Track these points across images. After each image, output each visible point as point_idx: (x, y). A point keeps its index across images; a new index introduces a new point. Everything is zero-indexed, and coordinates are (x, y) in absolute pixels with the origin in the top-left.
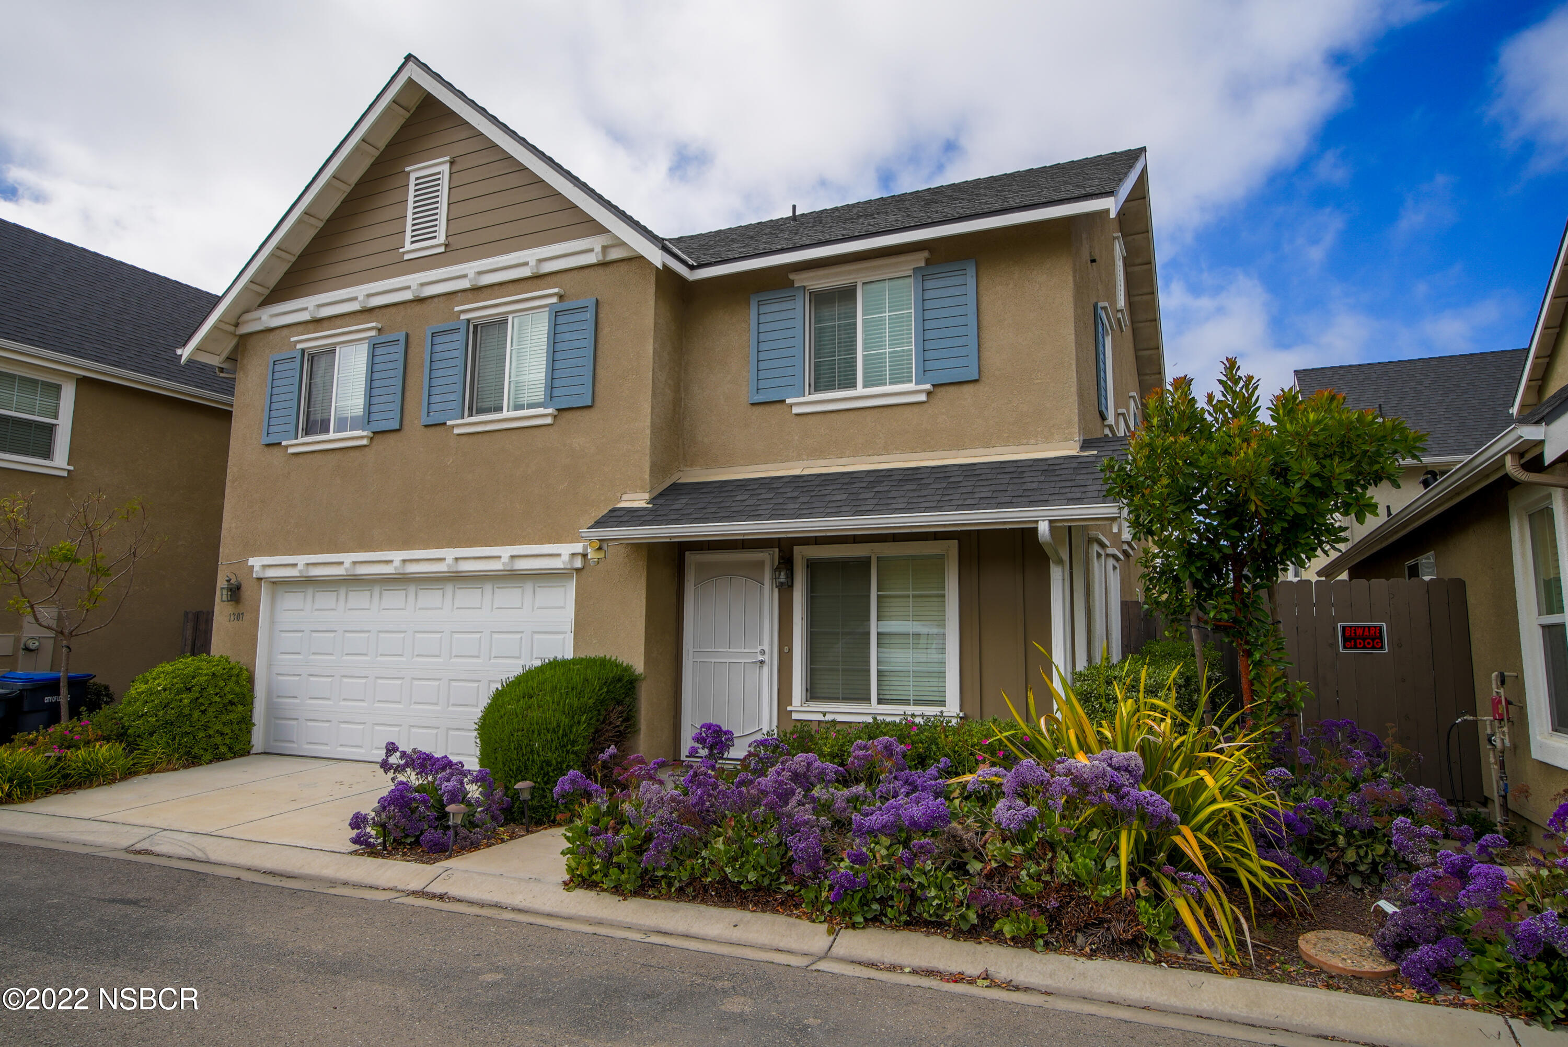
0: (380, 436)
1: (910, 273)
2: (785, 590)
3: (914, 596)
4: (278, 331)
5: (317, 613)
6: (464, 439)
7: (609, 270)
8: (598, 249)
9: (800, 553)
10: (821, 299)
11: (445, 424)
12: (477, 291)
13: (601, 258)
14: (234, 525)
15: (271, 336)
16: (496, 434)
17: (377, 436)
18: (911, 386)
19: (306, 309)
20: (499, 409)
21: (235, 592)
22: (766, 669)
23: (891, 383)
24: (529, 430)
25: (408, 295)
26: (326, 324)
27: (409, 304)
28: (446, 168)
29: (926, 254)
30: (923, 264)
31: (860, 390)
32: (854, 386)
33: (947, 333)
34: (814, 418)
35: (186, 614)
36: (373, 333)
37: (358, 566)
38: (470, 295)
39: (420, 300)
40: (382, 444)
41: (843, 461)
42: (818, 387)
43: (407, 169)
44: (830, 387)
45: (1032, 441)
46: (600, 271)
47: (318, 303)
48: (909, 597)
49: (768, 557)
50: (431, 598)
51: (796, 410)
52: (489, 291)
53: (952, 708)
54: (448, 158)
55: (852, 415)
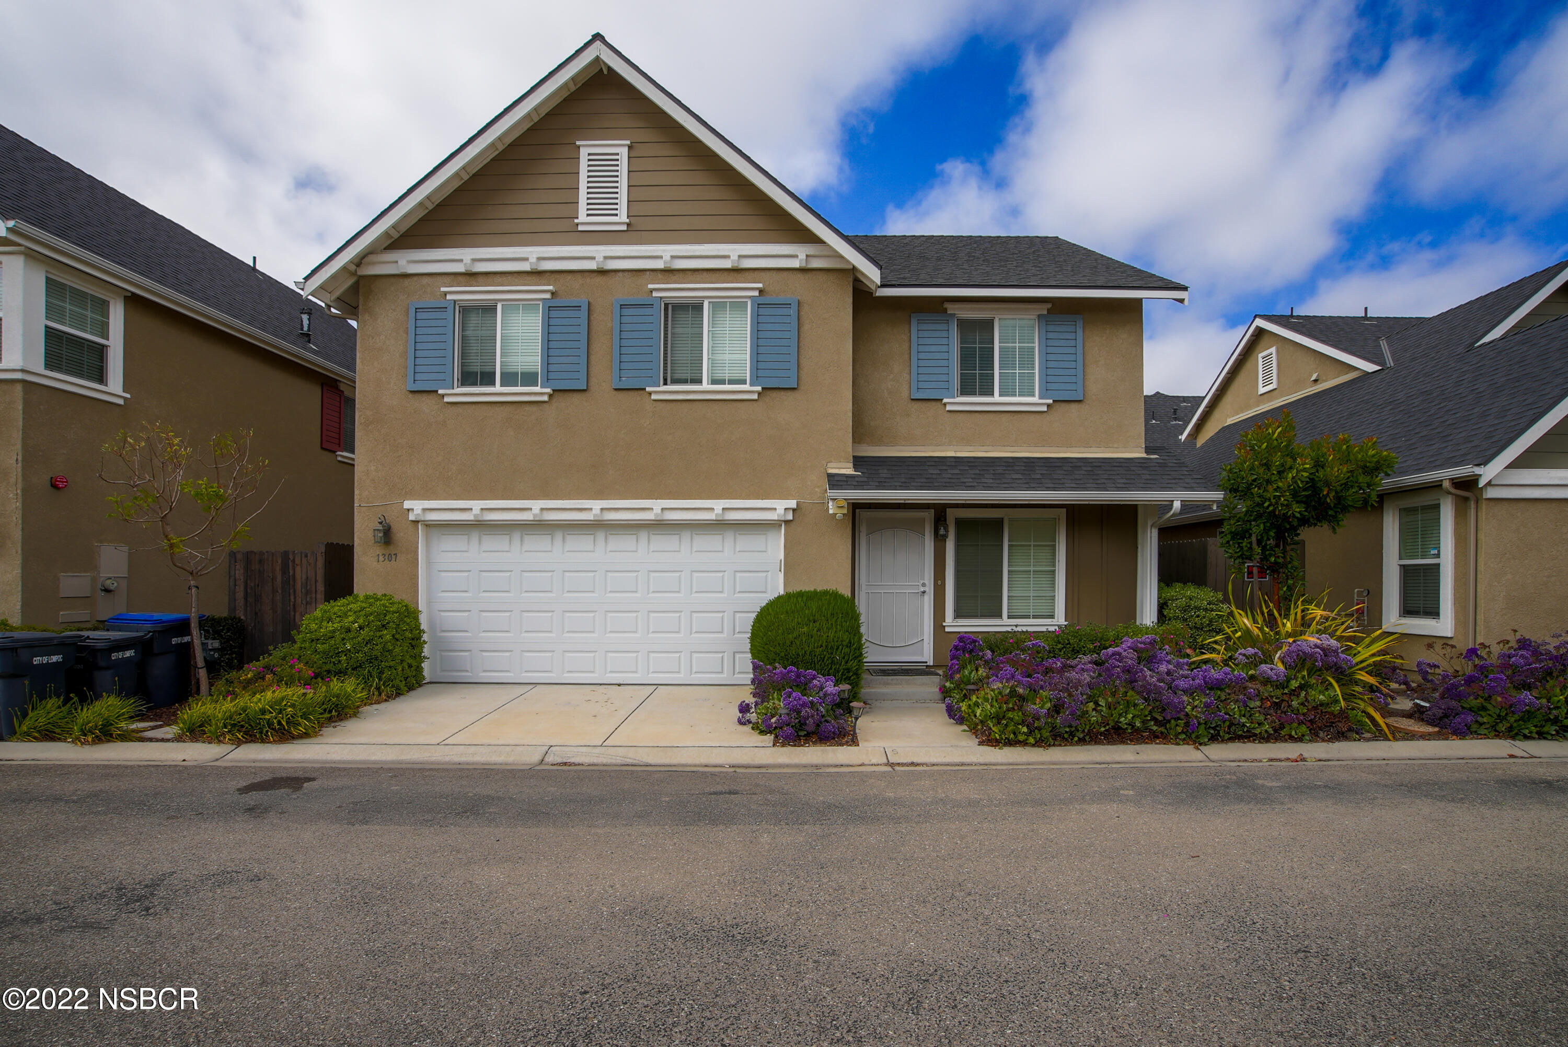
0: (561, 394)
1: (1034, 317)
2: (940, 540)
3: (1034, 546)
4: (415, 278)
5: (484, 554)
6: (661, 405)
7: (809, 275)
8: (802, 256)
9: (951, 514)
10: (966, 326)
11: (645, 389)
12: (668, 273)
13: (804, 265)
14: (373, 468)
15: (407, 282)
16: (697, 403)
17: (556, 393)
18: (1035, 399)
19: (461, 261)
20: (699, 381)
21: (387, 536)
22: (926, 597)
23: (1020, 395)
24: (733, 403)
25: (592, 265)
26: (481, 279)
27: (587, 274)
28: (624, 152)
29: (1049, 306)
30: (1045, 313)
31: (997, 398)
32: (992, 394)
33: (1061, 365)
34: (961, 415)
35: (233, 554)
36: (548, 296)
37: (545, 512)
38: (660, 276)
39: (602, 272)
40: (563, 402)
41: (985, 448)
42: (964, 392)
43: (578, 143)
44: (972, 393)
45: (1115, 446)
46: (800, 275)
47: (474, 257)
48: (1030, 546)
49: (929, 515)
50: (625, 542)
51: (949, 408)
52: (681, 275)
53: (1060, 619)
54: (628, 142)
55: (992, 416)
